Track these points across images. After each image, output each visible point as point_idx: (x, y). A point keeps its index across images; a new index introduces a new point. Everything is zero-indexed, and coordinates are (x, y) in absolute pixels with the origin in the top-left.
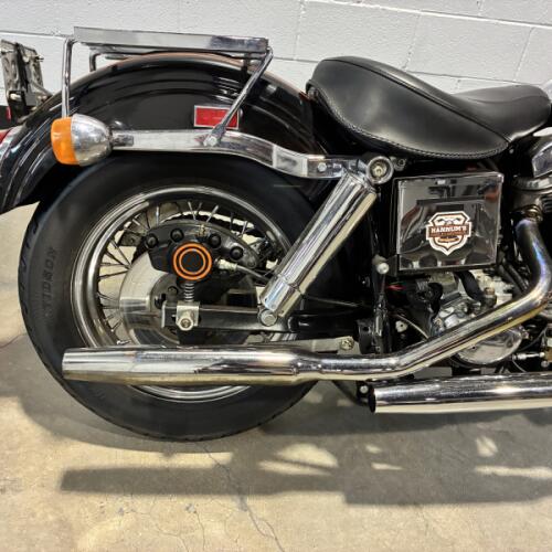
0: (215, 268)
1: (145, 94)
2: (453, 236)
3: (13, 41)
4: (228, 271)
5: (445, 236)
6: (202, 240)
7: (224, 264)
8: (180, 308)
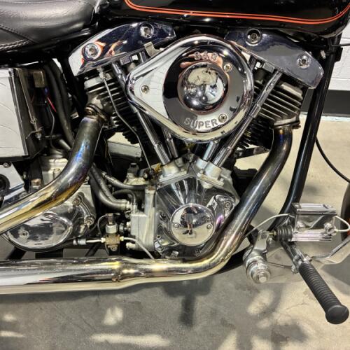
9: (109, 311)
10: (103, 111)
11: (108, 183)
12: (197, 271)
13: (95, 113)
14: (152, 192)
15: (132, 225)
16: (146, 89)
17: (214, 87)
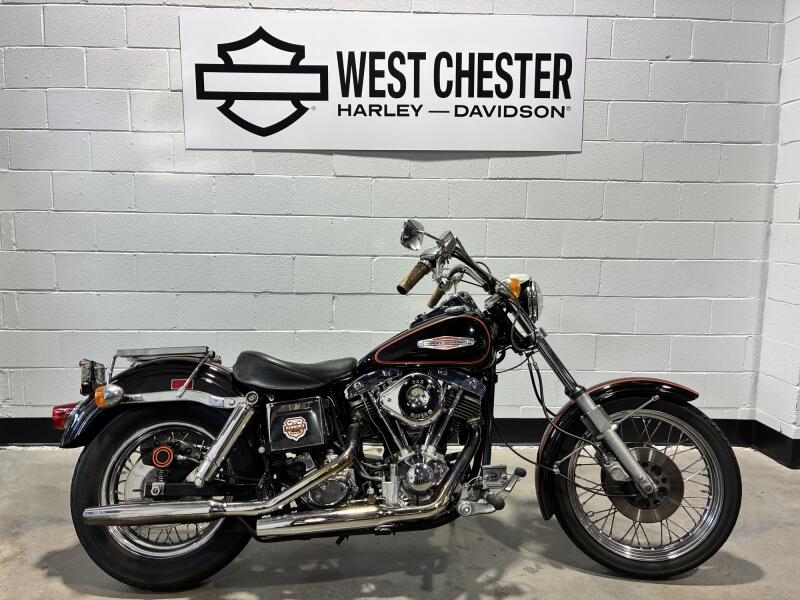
0: (175, 459)
1: (148, 376)
2: (298, 430)
3: (91, 360)
4: (183, 461)
5: (293, 430)
6: (169, 444)
7: (181, 457)
8: (154, 484)
9: (364, 586)
10: (362, 420)
11: (365, 466)
12: (425, 511)
13: (357, 421)
14: (394, 465)
15: (384, 490)
16: (389, 400)
17: (424, 396)
